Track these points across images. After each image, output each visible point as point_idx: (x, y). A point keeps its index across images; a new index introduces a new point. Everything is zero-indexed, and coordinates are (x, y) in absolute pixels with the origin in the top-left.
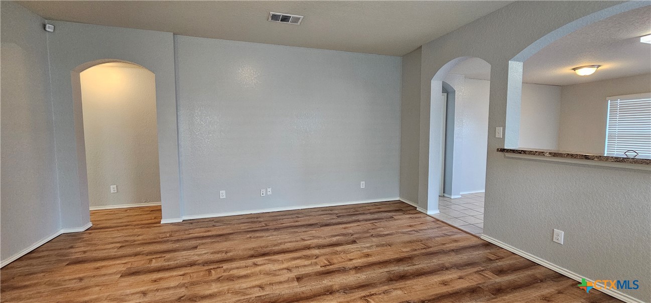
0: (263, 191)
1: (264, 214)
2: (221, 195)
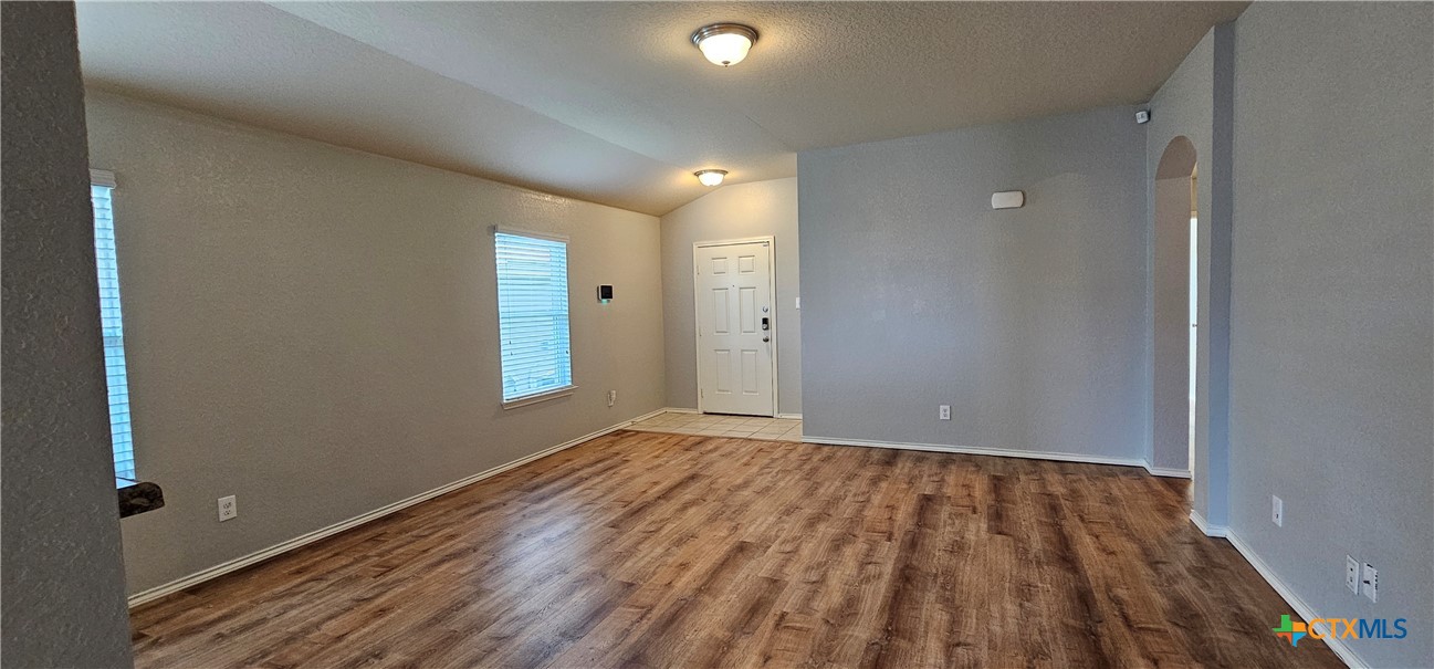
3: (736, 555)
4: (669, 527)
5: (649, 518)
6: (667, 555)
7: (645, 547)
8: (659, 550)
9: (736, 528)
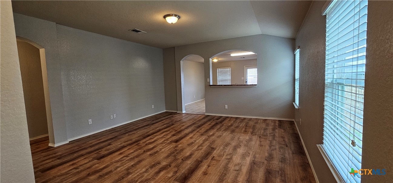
0: (112, 116)
1: (116, 128)
2: (89, 122)
3: (179, 139)
4: (195, 148)
5: (202, 151)
6: (195, 140)
7: (201, 142)
8: (197, 141)
9: (176, 147)
